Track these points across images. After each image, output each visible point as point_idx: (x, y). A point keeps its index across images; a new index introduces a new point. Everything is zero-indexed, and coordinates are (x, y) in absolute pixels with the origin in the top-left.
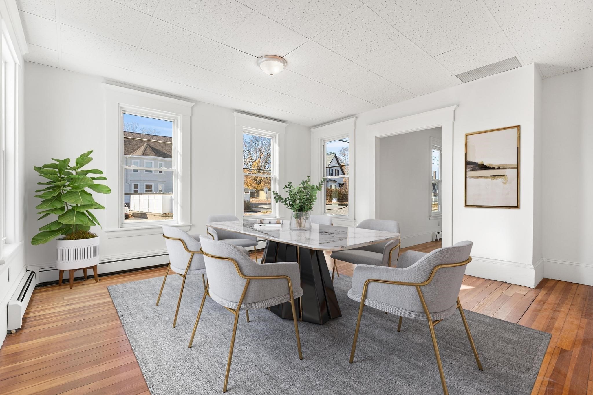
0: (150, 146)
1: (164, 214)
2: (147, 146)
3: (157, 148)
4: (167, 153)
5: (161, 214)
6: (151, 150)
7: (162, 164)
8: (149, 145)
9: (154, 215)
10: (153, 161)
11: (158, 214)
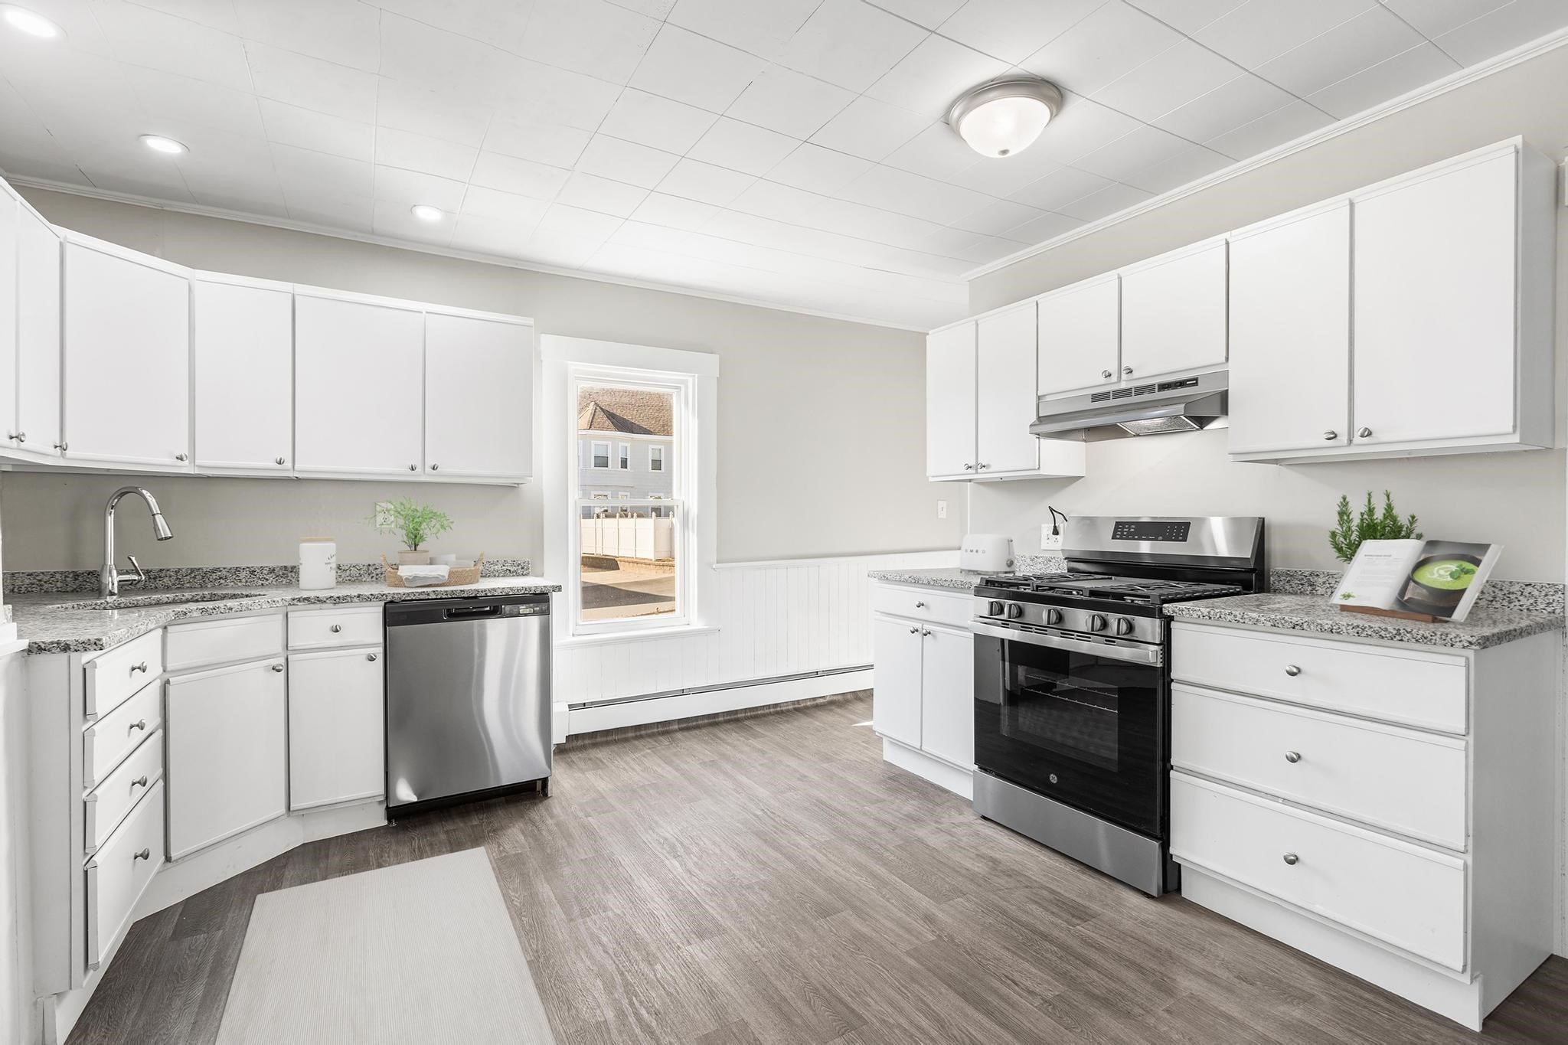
0: (601, 409)
1: (657, 560)
2: (596, 409)
3: (614, 411)
4: (636, 422)
5: (651, 560)
6: (605, 418)
7: (626, 447)
8: (598, 406)
9: (636, 562)
10: (610, 443)
11: (644, 559)
